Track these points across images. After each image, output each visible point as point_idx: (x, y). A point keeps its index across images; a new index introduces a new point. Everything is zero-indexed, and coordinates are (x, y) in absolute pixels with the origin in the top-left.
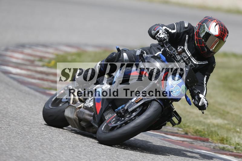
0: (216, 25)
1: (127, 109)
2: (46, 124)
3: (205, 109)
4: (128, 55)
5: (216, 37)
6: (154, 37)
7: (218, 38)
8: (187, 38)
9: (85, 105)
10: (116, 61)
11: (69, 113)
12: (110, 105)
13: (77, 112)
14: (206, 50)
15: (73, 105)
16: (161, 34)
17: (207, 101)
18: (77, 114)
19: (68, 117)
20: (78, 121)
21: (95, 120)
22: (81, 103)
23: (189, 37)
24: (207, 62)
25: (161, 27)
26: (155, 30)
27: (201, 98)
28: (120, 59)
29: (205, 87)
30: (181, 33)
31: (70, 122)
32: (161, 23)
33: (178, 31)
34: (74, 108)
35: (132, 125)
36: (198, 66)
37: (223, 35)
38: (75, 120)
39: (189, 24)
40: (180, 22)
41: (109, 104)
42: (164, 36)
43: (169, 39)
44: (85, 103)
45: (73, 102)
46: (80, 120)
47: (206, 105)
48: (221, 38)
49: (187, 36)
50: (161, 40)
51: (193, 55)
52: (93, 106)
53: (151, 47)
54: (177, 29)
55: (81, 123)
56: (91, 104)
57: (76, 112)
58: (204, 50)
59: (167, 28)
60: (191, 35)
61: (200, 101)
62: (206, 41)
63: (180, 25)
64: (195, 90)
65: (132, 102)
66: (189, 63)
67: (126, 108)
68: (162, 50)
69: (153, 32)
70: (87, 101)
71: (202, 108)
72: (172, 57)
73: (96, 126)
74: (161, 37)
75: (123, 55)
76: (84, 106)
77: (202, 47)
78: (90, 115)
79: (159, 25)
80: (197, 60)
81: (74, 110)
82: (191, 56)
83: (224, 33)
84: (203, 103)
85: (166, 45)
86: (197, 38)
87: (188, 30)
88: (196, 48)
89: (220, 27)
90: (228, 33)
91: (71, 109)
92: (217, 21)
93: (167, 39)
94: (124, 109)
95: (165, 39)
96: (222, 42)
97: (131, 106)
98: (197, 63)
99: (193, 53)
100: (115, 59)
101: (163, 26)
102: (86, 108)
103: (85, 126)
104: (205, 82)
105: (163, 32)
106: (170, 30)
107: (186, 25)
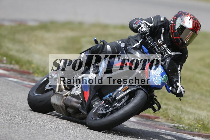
0: (190, 19)
1: (115, 98)
2: (31, 109)
3: (182, 96)
4: (111, 47)
5: (190, 30)
6: (135, 30)
7: (192, 31)
8: (163, 31)
9: (72, 93)
10: (100, 52)
11: (55, 100)
12: (97, 94)
13: (64, 100)
14: (181, 42)
15: (60, 93)
16: (144, 27)
17: (183, 88)
18: (64, 102)
19: (54, 104)
20: (64, 108)
21: (84, 107)
22: (68, 91)
23: (165, 30)
24: (181, 53)
25: (141, 22)
26: (137, 24)
27: (178, 86)
28: (104, 50)
29: (179, 76)
30: (158, 27)
31: (55, 108)
32: (140, 17)
33: (156, 25)
34: (61, 95)
35: (121, 112)
36: (173, 56)
37: (197, 28)
38: (61, 107)
39: (165, 18)
40: (157, 16)
41: (96, 92)
42: (145, 30)
43: (150, 33)
44: (71, 91)
45: (59, 90)
46: (67, 106)
47: (183, 92)
48: (195, 31)
49: (163, 29)
50: (143, 33)
51: (169, 47)
52: (80, 94)
53: (129, 39)
54: (154, 22)
55: (68, 109)
56: (78, 92)
57: (62, 100)
58: (179, 42)
59: (146, 22)
60: (167, 28)
61: (177, 89)
62: (181, 34)
63: (157, 19)
64: (174, 79)
65: (119, 91)
66: (165, 54)
67: (113, 96)
68: (140, 42)
69: (135, 26)
70: (74, 89)
71: (180, 95)
72: (153, 48)
73: (85, 113)
74: (143, 31)
75: (106, 47)
76: (70, 94)
77: (177, 39)
78: (78, 103)
79: (138, 19)
80: (172, 51)
81: (60, 97)
82: (166, 47)
83: (197, 26)
84: (181, 90)
85: (148, 38)
86: (172, 31)
87: (164, 24)
88: (171, 40)
89: (194, 20)
90: (200, 26)
91: (58, 97)
92: (191, 16)
93: (148, 32)
94: (112, 97)
95: (147, 33)
96: (195, 35)
97: (118, 94)
98: (172, 54)
99: (168, 44)
100: (99, 51)
101: (142, 20)
102: (73, 96)
103: (72, 112)
104: (179, 71)
105: (145, 26)
106: (149, 24)
107: (162, 19)
